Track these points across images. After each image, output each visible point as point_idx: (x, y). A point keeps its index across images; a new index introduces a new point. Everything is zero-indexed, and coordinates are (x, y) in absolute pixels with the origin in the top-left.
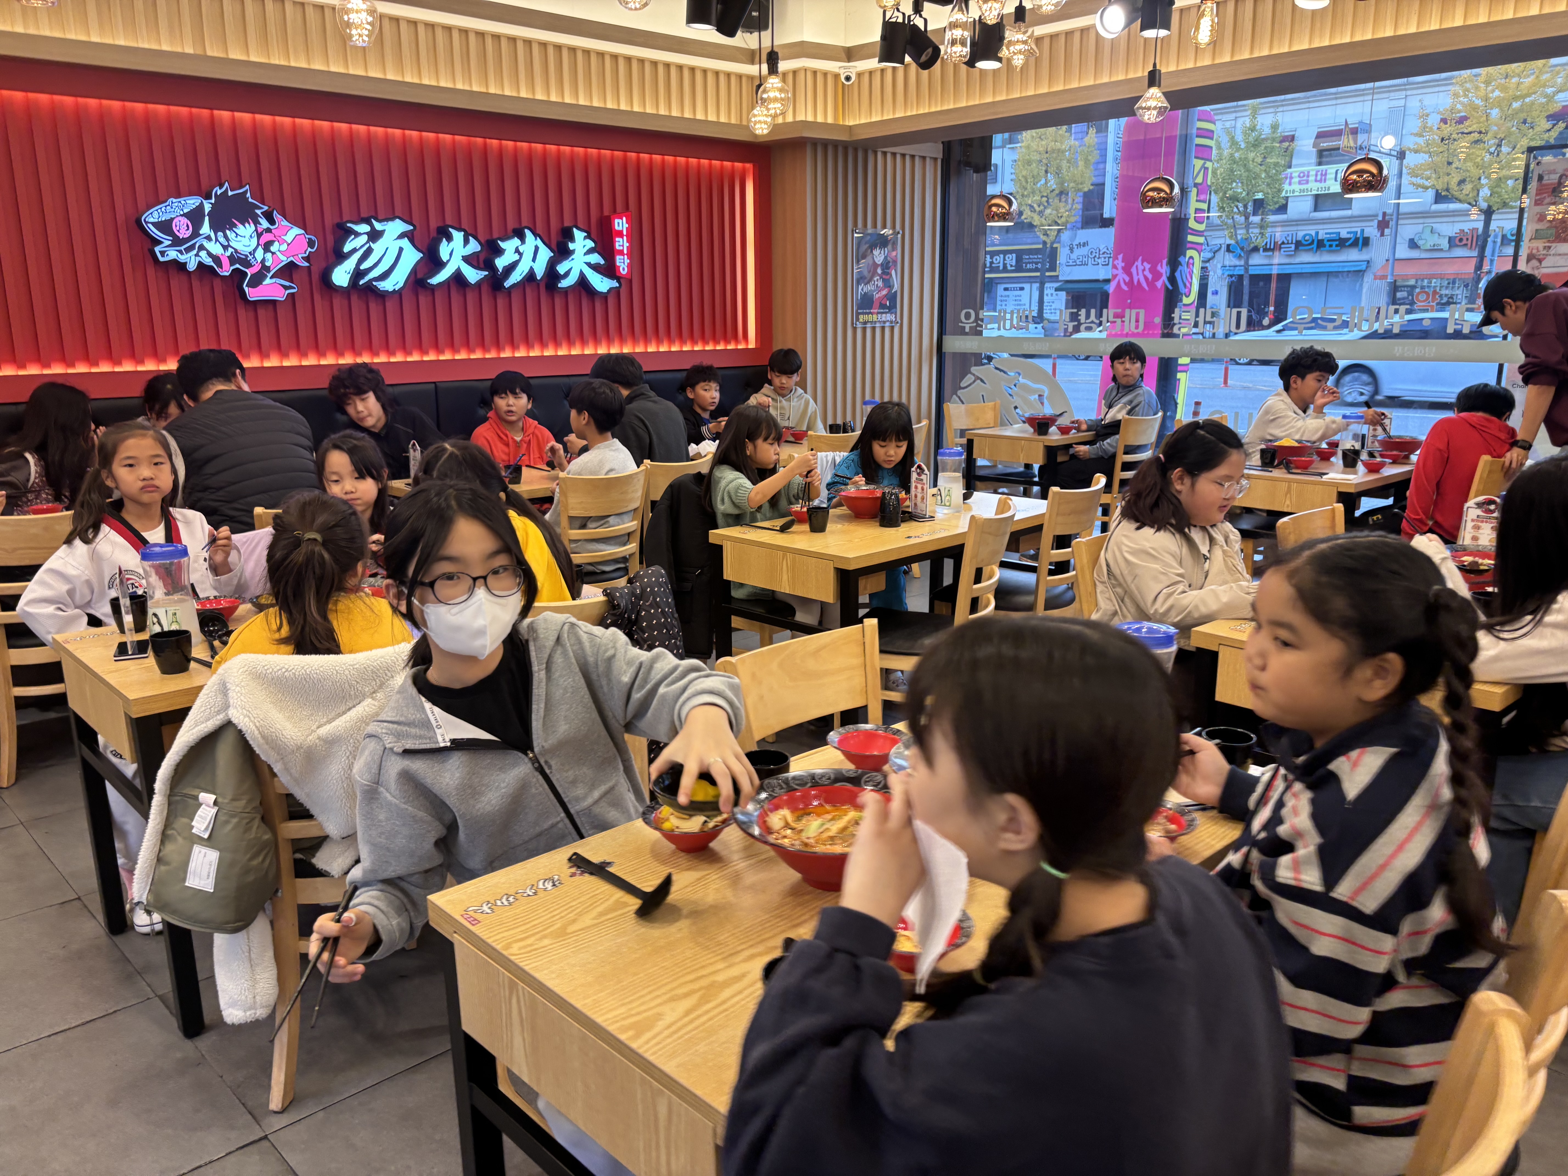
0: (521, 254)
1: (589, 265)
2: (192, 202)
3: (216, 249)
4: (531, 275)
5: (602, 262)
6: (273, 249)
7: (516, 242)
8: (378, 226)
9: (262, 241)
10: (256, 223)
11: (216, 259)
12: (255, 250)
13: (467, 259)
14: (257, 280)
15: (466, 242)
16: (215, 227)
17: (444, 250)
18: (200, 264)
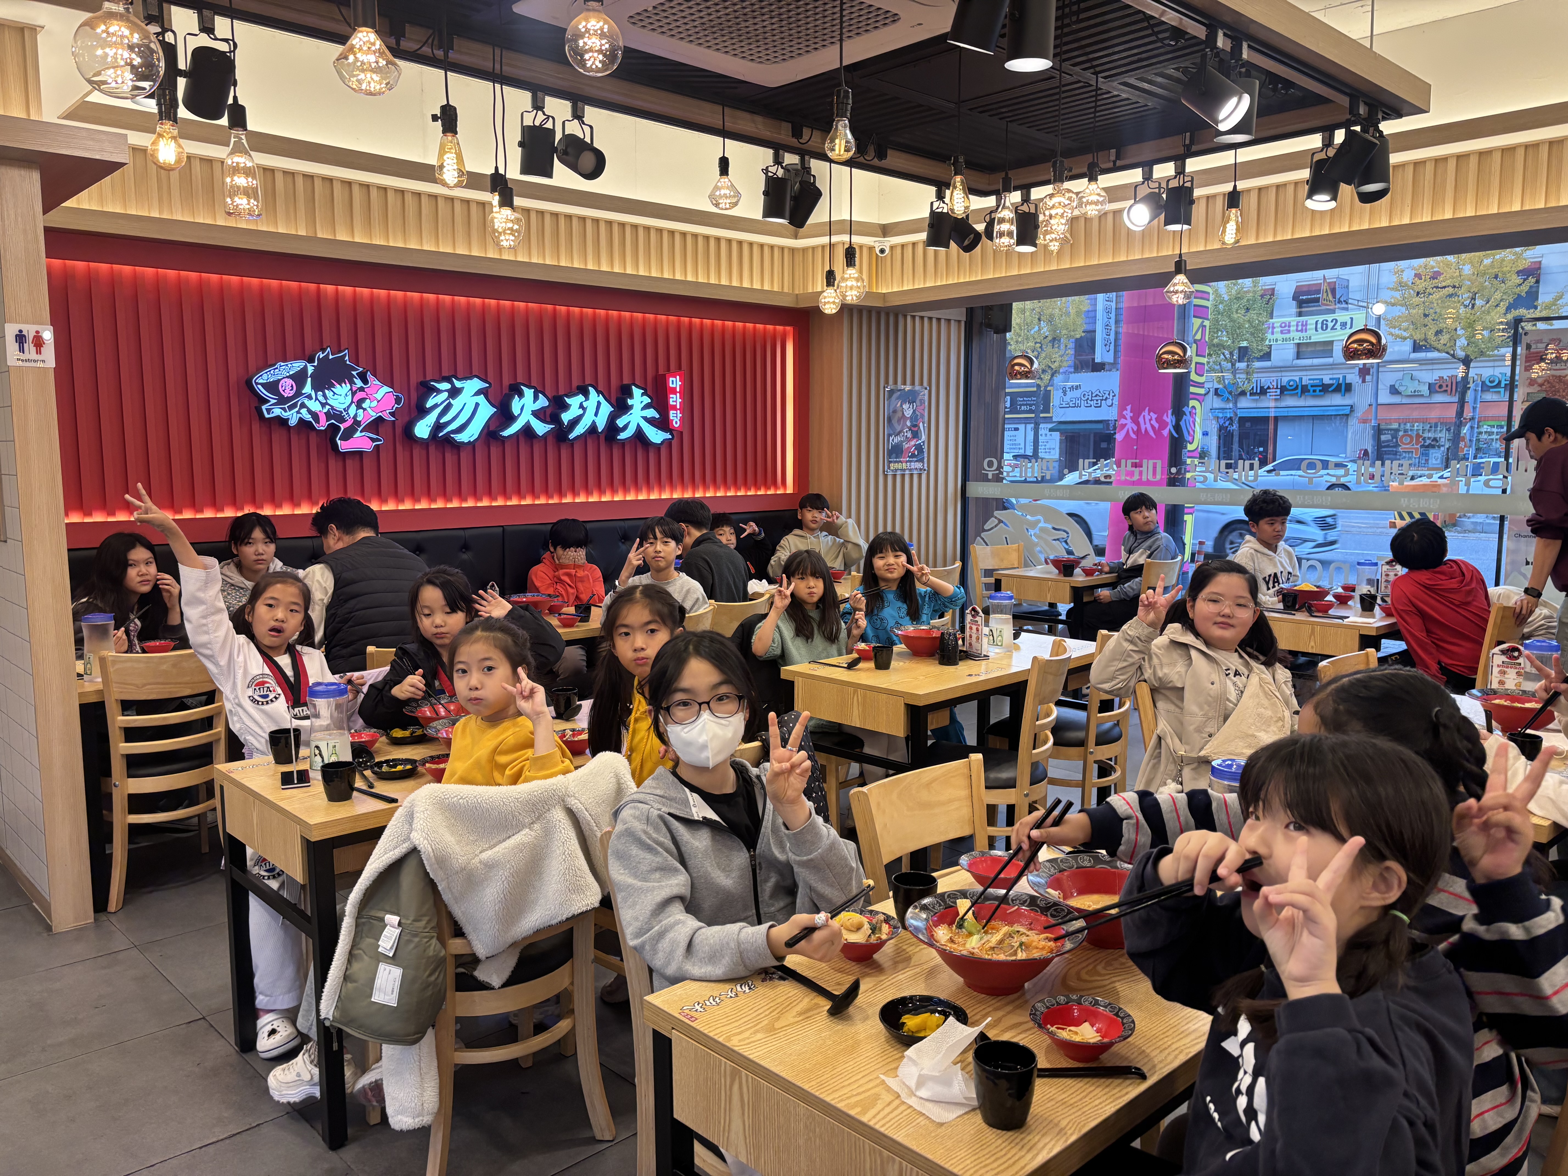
0: (584, 409)
1: (645, 418)
2: (298, 365)
3: (315, 406)
4: (593, 428)
5: (657, 416)
6: (364, 406)
7: (580, 398)
8: (458, 384)
9: (355, 400)
10: (352, 383)
11: (315, 415)
12: (349, 407)
13: (536, 414)
14: (348, 434)
15: (536, 398)
16: (316, 387)
17: (516, 405)
18: (301, 421)
